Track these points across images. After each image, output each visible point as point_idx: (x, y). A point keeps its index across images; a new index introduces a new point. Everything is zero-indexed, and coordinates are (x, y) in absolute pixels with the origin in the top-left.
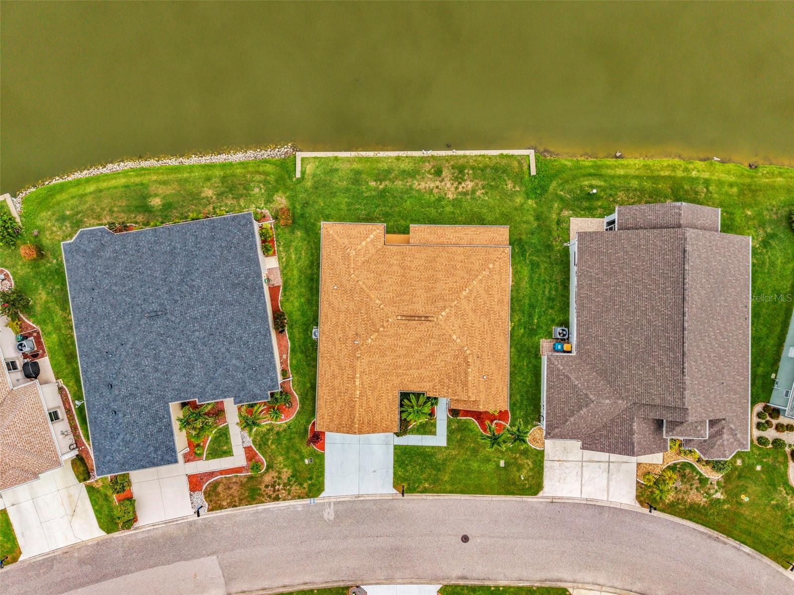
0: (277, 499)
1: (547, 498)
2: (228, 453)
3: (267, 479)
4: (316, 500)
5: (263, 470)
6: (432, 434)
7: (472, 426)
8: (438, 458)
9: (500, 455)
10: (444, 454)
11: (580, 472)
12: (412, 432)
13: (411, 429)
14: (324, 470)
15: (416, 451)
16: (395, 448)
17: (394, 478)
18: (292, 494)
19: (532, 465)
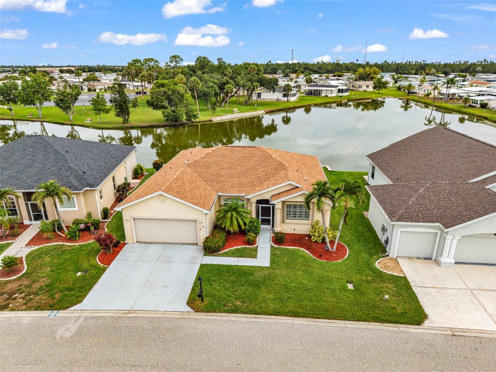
0: (3, 308)
1: (441, 329)
4: (62, 314)
5: (15, 277)
6: (251, 257)
7: (302, 254)
8: (258, 275)
9: (345, 277)
10: (266, 273)
11: (474, 299)
12: (226, 255)
13: (225, 252)
14: (96, 282)
15: (229, 269)
16: (202, 266)
17: (191, 294)
18: (29, 304)
19: (395, 289)
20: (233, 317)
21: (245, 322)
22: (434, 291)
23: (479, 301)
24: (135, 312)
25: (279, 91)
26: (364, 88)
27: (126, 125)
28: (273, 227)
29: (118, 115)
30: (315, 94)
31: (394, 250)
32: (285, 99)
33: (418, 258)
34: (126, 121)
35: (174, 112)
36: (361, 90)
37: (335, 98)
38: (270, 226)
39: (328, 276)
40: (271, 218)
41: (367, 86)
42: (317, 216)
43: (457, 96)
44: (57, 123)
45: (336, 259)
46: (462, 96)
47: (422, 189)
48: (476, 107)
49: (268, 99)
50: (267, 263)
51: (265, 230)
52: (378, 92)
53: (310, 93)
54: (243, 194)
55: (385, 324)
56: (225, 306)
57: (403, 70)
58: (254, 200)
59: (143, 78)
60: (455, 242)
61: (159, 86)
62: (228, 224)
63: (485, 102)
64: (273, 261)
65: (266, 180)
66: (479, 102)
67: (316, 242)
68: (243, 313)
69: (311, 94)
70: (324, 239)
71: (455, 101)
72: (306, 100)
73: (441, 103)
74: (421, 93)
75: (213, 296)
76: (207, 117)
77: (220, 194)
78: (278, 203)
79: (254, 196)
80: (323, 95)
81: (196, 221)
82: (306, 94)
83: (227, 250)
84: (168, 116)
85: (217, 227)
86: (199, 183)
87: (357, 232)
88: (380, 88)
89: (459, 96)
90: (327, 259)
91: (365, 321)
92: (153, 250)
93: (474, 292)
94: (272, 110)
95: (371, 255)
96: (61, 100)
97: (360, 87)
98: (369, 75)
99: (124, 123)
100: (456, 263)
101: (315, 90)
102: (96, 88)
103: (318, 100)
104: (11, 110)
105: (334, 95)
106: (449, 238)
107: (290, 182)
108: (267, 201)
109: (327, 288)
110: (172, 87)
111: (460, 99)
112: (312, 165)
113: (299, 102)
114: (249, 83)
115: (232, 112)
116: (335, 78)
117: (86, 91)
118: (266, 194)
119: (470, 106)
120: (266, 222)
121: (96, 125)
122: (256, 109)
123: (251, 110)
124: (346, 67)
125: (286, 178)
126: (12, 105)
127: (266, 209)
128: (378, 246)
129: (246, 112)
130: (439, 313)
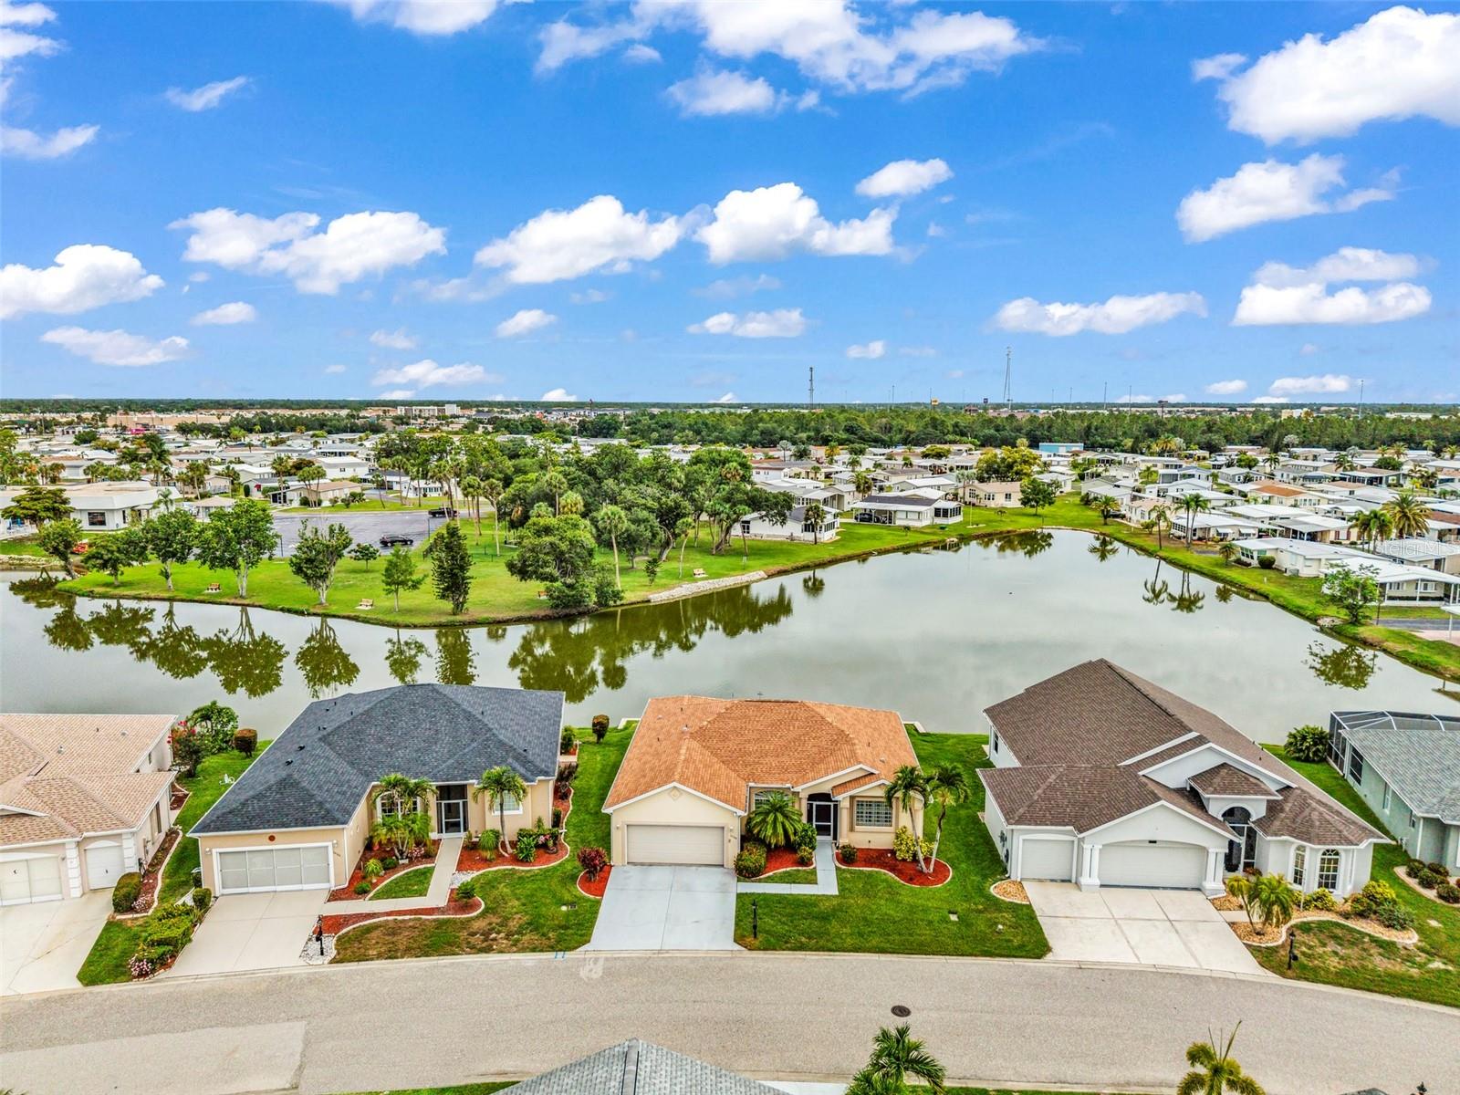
1: (1067, 962)
3: (478, 927)
4: (569, 955)
5: (475, 914)
6: (809, 883)
7: (883, 877)
8: (824, 906)
9: (946, 906)
10: (835, 903)
11: (1118, 931)
12: (770, 880)
13: (769, 877)
14: (596, 918)
15: (781, 899)
16: (739, 896)
17: (735, 930)
18: (520, 945)
19: (1014, 920)
20: (800, 954)
21: (818, 960)
22: (1067, 921)
23: (1122, 931)
24: (667, 951)
25: (797, 519)
26: (1000, 501)
27: (459, 618)
28: (835, 838)
29: (443, 597)
30: (878, 521)
31: (1017, 869)
32: (809, 536)
33: (1052, 880)
34: (459, 607)
35: (570, 587)
36: (992, 504)
37: (928, 531)
38: (830, 838)
39: (923, 906)
40: (832, 824)
41: (1008, 496)
42: (904, 819)
43: (1213, 533)
44: (289, 611)
45: (933, 883)
46: (1226, 534)
47: (1053, 777)
48: (1250, 565)
49: (768, 536)
50: (833, 890)
51: (823, 843)
52: (1033, 511)
53: (866, 518)
54: (788, 785)
55: (998, 959)
56: (786, 942)
57: (1102, 435)
58: (804, 795)
59: (471, 490)
60: (1096, 854)
61: (538, 531)
62: (770, 832)
63: (1268, 554)
64: (842, 889)
65: (822, 761)
66: (1255, 555)
67: (904, 860)
68: (811, 950)
69: (871, 520)
70: (915, 855)
71: (1211, 546)
72: (859, 539)
73: (1177, 550)
74: (1134, 518)
75: (767, 932)
76: (639, 593)
77: (752, 784)
78: (843, 799)
79: (805, 789)
80: (898, 523)
81: (723, 828)
82: (856, 518)
83: (771, 874)
84: (558, 598)
85: (749, 837)
86: (717, 766)
87: (967, 845)
88: (1037, 502)
89: (1219, 534)
90: (921, 884)
91: (971, 955)
92: (656, 875)
93: (1119, 922)
94: (782, 568)
95: (985, 877)
96: (310, 561)
97: (990, 497)
98: (1010, 466)
99: (454, 614)
100: (1102, 886)
101: (879, 512)
102: (322, 496)
103: (890, 540)
104: (167, 576)
105: (926, 522)
106: (1087, 846)
107: (861, 766)
108: (826, 797)
109: (922, 920)
110: (569, 534)
111: (1222, 540)
112: (891, 731)
113: (843, 546)
114: (728, 506)
115: (691, 576)
116: (928, 462)
117: (296, 504)
118: (824, 783)
119: (1239, 562)
120: (823, 830)
121: (388, 618)
122: (745, 569)
123: (734, 570)
124: (956, 425)
125: (854, 758)
126: (172, 565)
127: (823, 809)
128: (996, 865)
129: (724, 576)
130: (1068, 945)
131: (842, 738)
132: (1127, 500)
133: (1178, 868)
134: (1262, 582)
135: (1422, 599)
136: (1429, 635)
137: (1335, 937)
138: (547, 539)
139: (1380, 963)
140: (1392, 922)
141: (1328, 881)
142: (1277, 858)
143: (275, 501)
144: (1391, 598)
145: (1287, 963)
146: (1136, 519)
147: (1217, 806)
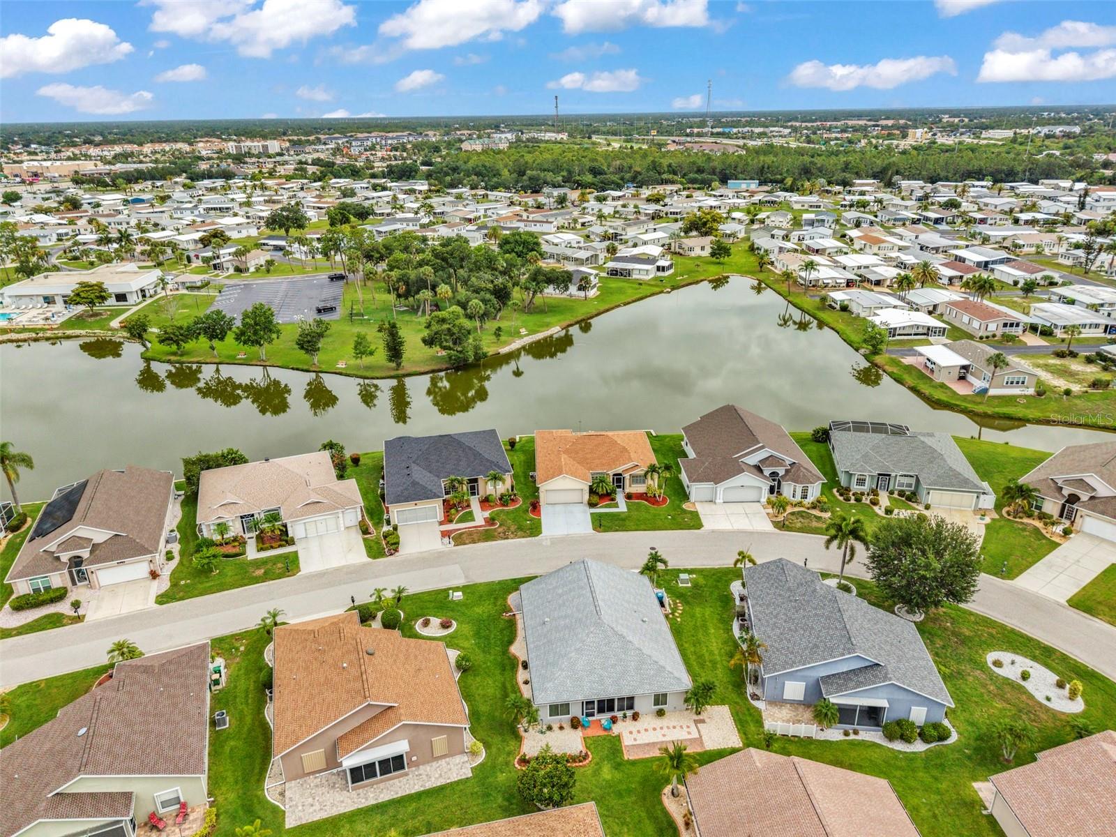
0: (507, 538)
2: (473, 520)
3: (500, 530)
4: (536, 538)
5: (497, 526)
6: (616, 507)
7: (643, 504)
8: (623, 516)
9: (667, 513)
10: (627, 514)
11: (727, 518)
12: (601, 507)
14: (541, 525)
15: (606, 514)
16: (592, 513)
17: (592, 525)
18: (518, 536)
19: (691, 516)
20: (617, 533)
21: (623, 534)
22: (710, 516)
23: (729, 518)
24: (570, 535)
25: (574, 285)
26: (698, 252)
27: (400, 372)
28: (625, 489)
30: (621, 275)
31: (692, 498)
32: (582, 294)
33: (705, 501)
34: (399, 365)
35: (460, 352)
36: (693, 254)
37: (653, 283)
38: (623, 489)
39: (658, 513)
40: (622, 484)
41: (703, 248)
42: (650, 482)
43: (820, 282)
44: (297, 369)
45: (662, 505)
47: (707, 463)
48: (835, 309)
50: (625, 510)
51: (620, 492)
52: (717, 260)
53: (614, 273)
54: (604, 471)
55: (685, 530)
56: (611, 529)
60: (722, 491)
62: (600, 490)
63: (846, 302)
64: (628, 509)
65: (618, 460)
66: (839, 302)
67: (651, 497)
68: (620, 531)
69: (616, 275)
70: (655, 494)
72: (612, 293)
73: (799, 295)
74: (779, 266)
75: (604, 526)
76: (493, 349)
77: (591, 472)
78: (627, 476)
79: (611, 473)
80: (634, 277)
81: (582, 489)
82: (608, 273)
83: (602, 505)
84: (453, 358)
85: (592, 491)
86: (577, 466)
87: (675, 489)
88: (720, 255)
90: (657, 505)
91: (675, 530)
92: (558, 507)
93: (728, 515)
94: (570, 322)
95: (681, 502)
96: (307, 341)
97: (691, 249)
98: (705, 224)
99: (397, 371)
100: (723, 502)
101: (622, 270)
103: (631, 293)
104: (213, 348)
105: (651, 276)
106: (718, 489)
107: (633, 463)
108: (620, 475)
109: (658, 518)
111: (826, 287)
112: (643, 443)
113: (601, 300)
115: (519, 334)
116: (652, 208)
117: (231, 271)
118: (619, 470)
119: (830, 306)
120: (619, 487)
121: (359, 373)
122: (548, 326)
123: (542, 326)
124: (670, 166)
125: (630, 459)
126: (216, 343)
127: (619, 479)
128: (685, 496)
129: (538, 332)
130: (708, 524)
131: (624, 450)
132: (776, 250)
133: (752, 495)
134: (838, 321)
135: (915, 334)
136: (908, 360)
137: (802, 516)
138: (446, 326)
139: (815, 524)
140: (822, 510)
141: (805, 497)
142: (788, 490)
143: (215, 268)
144: (899, 335)
145: (781, 526)
146: (779, 269)
147: (767, 472)
